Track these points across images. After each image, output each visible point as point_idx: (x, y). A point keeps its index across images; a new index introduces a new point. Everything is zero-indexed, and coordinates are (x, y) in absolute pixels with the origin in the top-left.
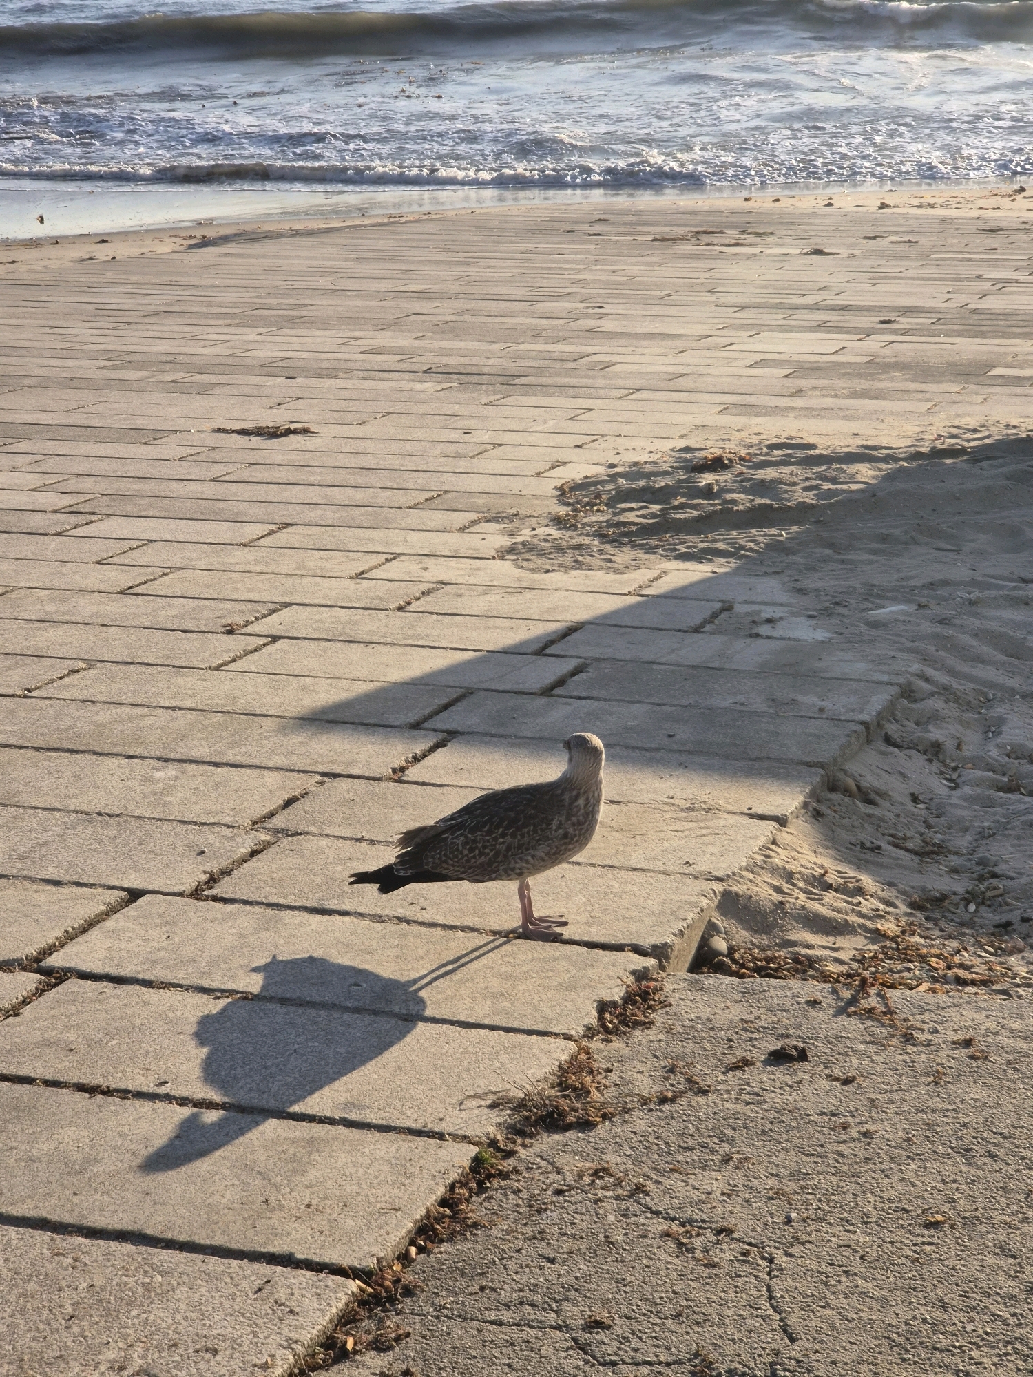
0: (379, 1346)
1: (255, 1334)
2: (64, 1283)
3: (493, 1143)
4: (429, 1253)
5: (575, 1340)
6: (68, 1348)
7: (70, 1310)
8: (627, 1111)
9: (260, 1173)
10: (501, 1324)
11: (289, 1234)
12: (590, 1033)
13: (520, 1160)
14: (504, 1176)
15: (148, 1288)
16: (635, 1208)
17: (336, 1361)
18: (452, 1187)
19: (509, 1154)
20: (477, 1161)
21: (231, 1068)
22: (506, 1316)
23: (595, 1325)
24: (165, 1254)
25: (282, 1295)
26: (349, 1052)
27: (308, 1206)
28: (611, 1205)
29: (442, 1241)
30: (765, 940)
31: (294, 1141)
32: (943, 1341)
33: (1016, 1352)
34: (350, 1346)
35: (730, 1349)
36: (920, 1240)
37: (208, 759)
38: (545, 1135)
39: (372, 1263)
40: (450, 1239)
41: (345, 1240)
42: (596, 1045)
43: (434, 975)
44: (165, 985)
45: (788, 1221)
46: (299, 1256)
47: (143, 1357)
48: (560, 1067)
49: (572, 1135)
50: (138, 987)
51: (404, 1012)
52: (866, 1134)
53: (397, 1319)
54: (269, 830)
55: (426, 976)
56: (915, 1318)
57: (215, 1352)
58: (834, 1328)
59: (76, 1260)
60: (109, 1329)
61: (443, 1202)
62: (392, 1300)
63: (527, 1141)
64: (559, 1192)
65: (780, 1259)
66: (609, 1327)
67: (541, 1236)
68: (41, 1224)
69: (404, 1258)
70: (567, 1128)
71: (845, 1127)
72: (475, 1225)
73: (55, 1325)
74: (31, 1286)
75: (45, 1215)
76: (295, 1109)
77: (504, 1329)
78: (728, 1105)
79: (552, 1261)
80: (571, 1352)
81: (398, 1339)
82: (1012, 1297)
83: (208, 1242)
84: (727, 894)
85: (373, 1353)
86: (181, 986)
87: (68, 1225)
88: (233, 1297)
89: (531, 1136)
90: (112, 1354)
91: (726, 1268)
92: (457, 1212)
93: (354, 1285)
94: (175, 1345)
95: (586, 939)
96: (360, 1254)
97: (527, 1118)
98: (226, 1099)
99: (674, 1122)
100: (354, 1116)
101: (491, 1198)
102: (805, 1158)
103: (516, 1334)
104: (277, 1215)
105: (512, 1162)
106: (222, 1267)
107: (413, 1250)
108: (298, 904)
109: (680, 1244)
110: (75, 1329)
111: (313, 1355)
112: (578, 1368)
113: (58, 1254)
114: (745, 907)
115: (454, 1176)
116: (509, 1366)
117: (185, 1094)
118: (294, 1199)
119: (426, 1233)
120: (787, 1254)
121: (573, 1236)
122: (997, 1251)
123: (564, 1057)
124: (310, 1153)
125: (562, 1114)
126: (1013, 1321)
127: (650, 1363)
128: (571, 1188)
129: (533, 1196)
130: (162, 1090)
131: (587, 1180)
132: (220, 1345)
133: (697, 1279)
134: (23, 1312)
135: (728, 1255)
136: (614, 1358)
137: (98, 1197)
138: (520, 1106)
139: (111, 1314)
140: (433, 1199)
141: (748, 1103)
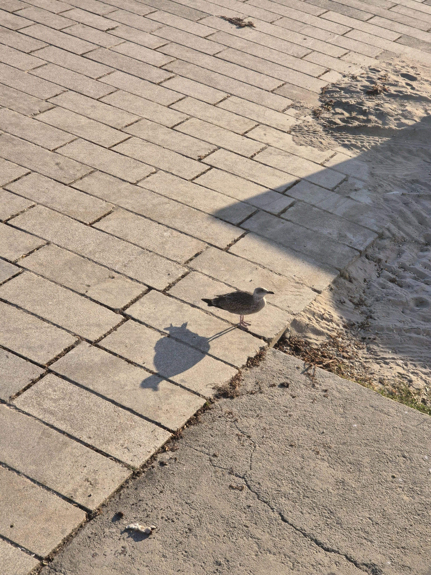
0: (172, 450)
1: (149, 443)
2: (115, 420)
3: (210, 399)
4: (188, 428)
5: (210, 458)
6: (114, 438)
7: (115, 428)
8: (243, 395)
9: (159, 398)
10: (197, 450)
11: (161, 417)
12: (243, 367)
13: (215, 405)
14: (210, 409)
15: (131, 425)
16: (234, 425)
17: (163, 452)
18: (198, 411)
19: (213, 403)
20: (205, 404)
21: (160, 361)
22: (199, 448)
23: (215, 456)
24: (136, 417)
25: (156, 434)
26: (187, 362)
27: (167, 410)
28: (229, 423)
29: (192, 425)
30: (300, 335)
31: (168, 389)
32: (279, 477)
33: (292, 483)
34: (166, 450)
35: (238, 468)
36: (287, 449)
37: (179, 230)
38: (222, 398)
39: (175, 430)
40: (193, 425)
41: (172, 422)
42: (243, 371)
43: (213, 337)
44: (151, 327)
45: (263, 437)
46: (162, 424)
47: (127, 444)
48: (232, 378)
49: (228, 399)
50: (144, 326)
51: (203, 350)
52: (290, 415)
53: (177, 444)
54: (188, 267)
55: (212, 337)
56: (276, 470)
57: (141, 446)
58: (260, 468)
59: (118, 414)
60: (122, 435)
61: (195, 415)
62: (178, 439)
63: (218, 400)
64: (220, 417)
65: (257, 447)
66: (217, 457)
67: (212, 429)
68: (113, 402)
69: (183, 428)
70: (228, 397)
71: (286, 412)
72: (200, 422)
73: (112, 431)
74: (109, 419)
75: (114, 399)
76: (171, 378)
77: (197, 452)
78: (265, 399)
79: (212, 436)
80: (208, 461)
81: (176, 449)
82: (298, 469)
83: (145, 416)
84: (295, 321)
85: (171, 452)
86: (154, 328)
87: (118, 404)
88: (147, 432)
89: (219, 398)
90: (121, 442)
91: (246, 447)
92: (197, 418)
93: (171, 434)
94: (134, 442)
95: (253, 332)
96: (174, 427)
97: (220, 393)
98: (157, 372)
99: (251, 401)
100: (183, 384)
101: (205, 415)
102: (275, 420)
103: (199, 454)
104: (160, 411)
105: (213, 405)
106: (146, 424)
107: (185, 426)
108: (188, 302)
109: (239, 438)
110: (116, 433)
111: (159, 450)
112: (208, 465)
113: (115, 412)
114: (298, 325)
115: (199, 408)
116: (195, 461)
117: (148, 368)
118: (165, 407)
119: (189, 423)
120: (259, 447)
121: (219, 430)
122: (301, 456)
123: (234, 375)
124: (171, 394)
125: (227, 393)
126: (295, 475)
127: (222, 468)
128: (223, 416)
129: (214, 417)
130: (144, 365)
131: (227, 415)
132: (142, 445)
133: (239, 449)
134: (106, 426)
135: (247, 444)
136: (215, 465)
137: (125, 397)
138: (219, 389)
139: (123, 431)
140: (193, 414)
141: (269, 399)
